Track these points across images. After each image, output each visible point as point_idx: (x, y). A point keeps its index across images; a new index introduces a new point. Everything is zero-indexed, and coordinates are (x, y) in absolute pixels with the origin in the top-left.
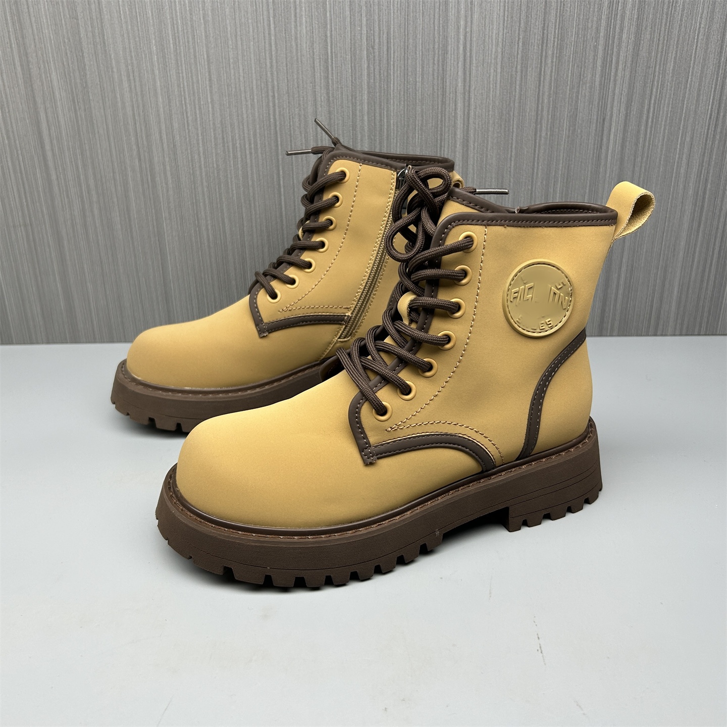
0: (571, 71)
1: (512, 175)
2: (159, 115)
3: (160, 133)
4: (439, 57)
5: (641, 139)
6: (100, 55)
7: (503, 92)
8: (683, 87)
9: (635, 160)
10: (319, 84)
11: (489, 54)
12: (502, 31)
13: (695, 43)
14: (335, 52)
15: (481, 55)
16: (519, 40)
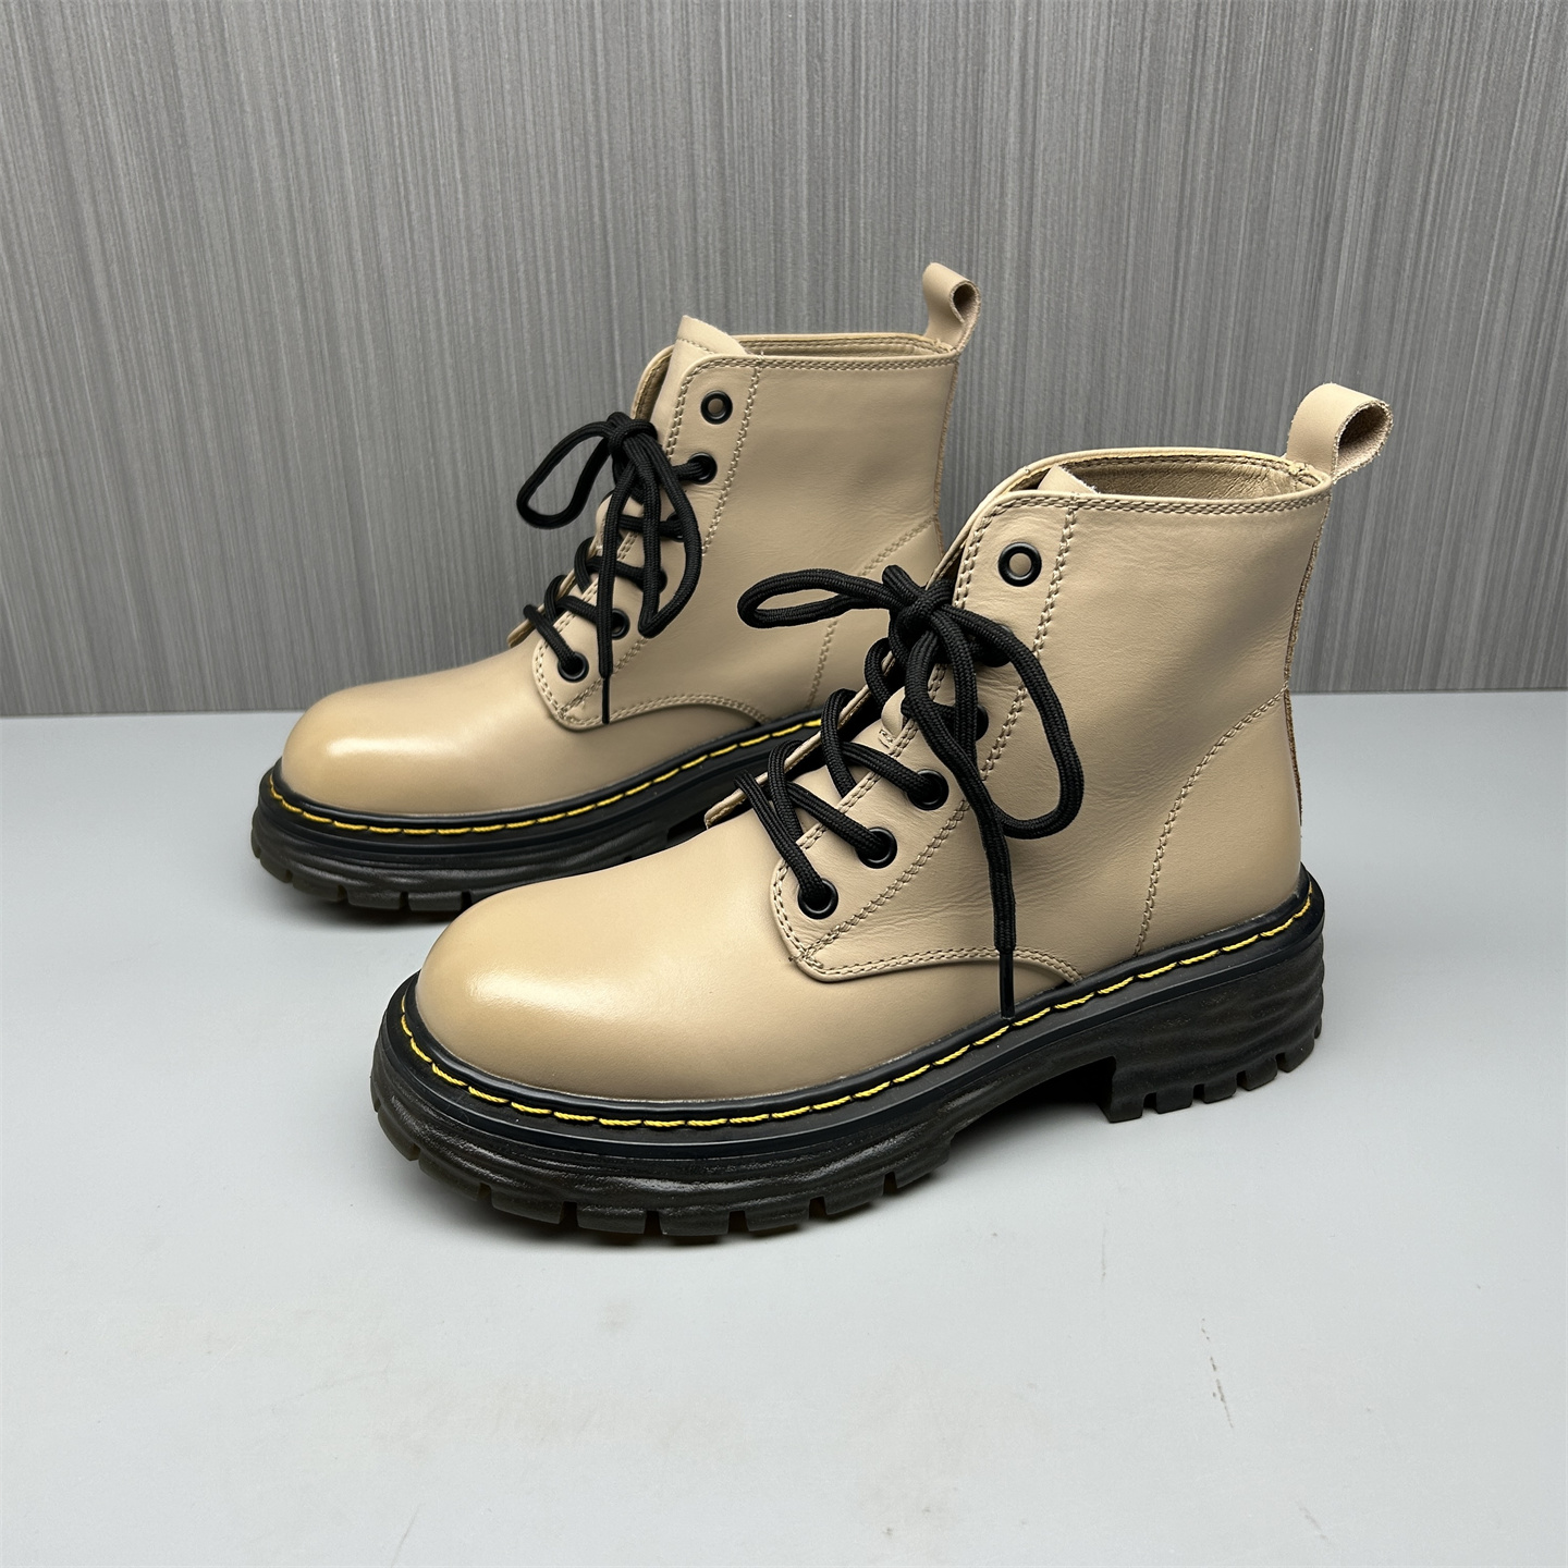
0: (1258, 110)
1: (1125, 340)
2: (345, 208)
3: (349, 248)
4: (966, 80)
5: (1408, 261)
6: (215, 74)
7: (1107, 158)
8: (1501, 146)
9: (1394, 306)
10: (702, 139)
11: (1076, 72)
12: (1106, 21)
13: (1530, 48)
14: (736, 69)
15: (1059, 75)
16: (1142, 43)
